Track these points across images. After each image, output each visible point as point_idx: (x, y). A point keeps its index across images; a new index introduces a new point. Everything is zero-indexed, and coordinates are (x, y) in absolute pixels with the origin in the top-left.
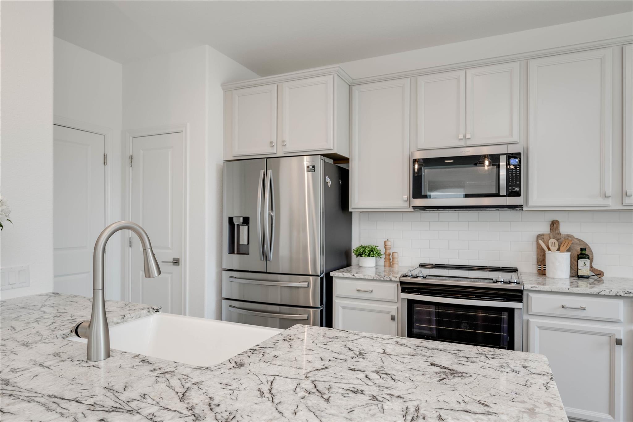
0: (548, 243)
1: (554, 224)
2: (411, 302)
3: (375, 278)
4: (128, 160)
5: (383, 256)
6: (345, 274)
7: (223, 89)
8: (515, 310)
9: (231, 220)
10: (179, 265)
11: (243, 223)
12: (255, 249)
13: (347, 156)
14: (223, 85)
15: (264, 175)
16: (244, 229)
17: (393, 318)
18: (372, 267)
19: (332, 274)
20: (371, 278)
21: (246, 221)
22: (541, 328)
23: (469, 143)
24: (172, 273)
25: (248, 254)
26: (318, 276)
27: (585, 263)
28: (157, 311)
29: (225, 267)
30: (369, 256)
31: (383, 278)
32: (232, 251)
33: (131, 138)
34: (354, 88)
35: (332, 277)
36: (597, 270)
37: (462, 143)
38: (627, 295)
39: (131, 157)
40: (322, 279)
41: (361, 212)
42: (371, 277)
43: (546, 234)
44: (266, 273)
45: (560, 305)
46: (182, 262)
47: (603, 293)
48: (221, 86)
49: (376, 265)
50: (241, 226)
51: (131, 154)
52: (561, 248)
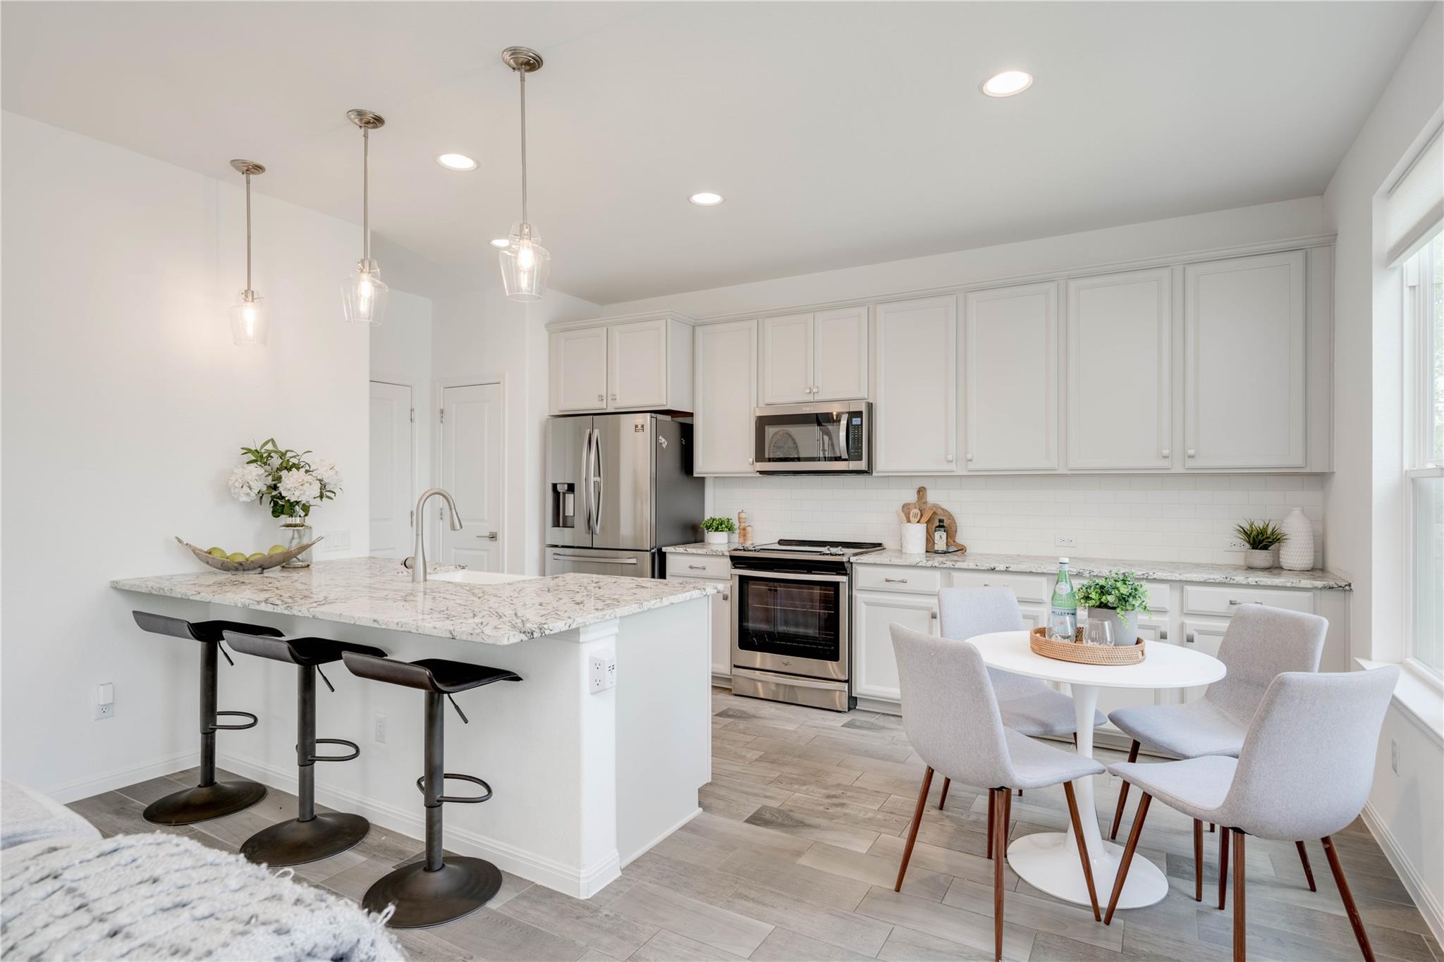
0: (909, 514)
1: (921, 491)
2: (742, 579)
3: (716, 554)
4: (439, 415)
5: (737, 531)
6: (677, 549)
7: (548, 330)
8: (840, 584)
9: (555, 486)
10: (496, 540)
11: (568, 490)
12: (580, 522)
13: (691, 412)
14: (547, 326)
15: (590, 434)
16: (570, 497)
17: (725, 598)
18: (724, 544)
19: (664, 549)
20: (713, 554)
21: (571, 488)
22: (868, 604)
23: (817, 398)
24: (488, 550)
25: (573, 527)
26: (647, 551)
27: (940, 536)
28: (463, 568)
29: (549, 542)
30: (717, 530)
32: (556, 524)
33: (442, 388)
34: (698, 329)
35: (665, 553)
36: (960, 545)
37: (810, 398)
38: (941, 566)
39: (442, 412)
40: (653, 555)
41: (715, 477)
42: (704, 552)
43: (912, 504)
44: (592, 548)
45: (884, 578)
46: (499, 536)
47: (920, 564)
48: (545, 327)
49: (729, 542)
50: (566, 495)
51: (442, 407)
52: (922, 521)
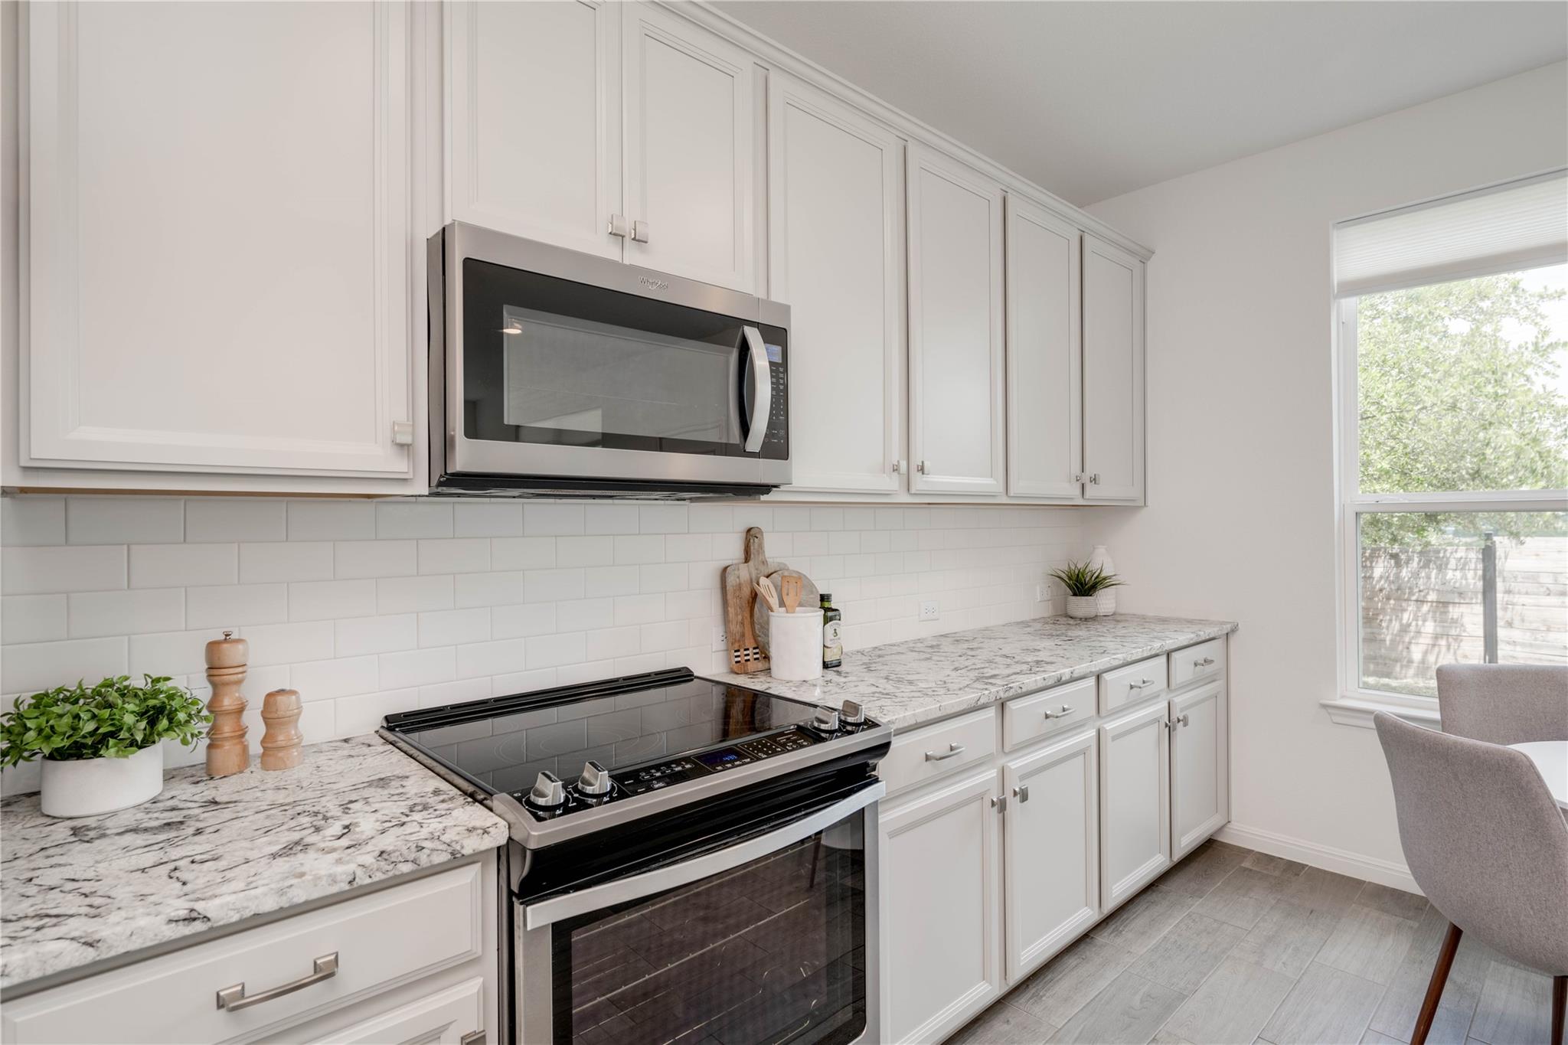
1: (752, 538)
3: (358, 882)
20: (335, 889)
27: (835, 630)
31: (414, 861)
42: (335, 881)
43: (741, 566)
